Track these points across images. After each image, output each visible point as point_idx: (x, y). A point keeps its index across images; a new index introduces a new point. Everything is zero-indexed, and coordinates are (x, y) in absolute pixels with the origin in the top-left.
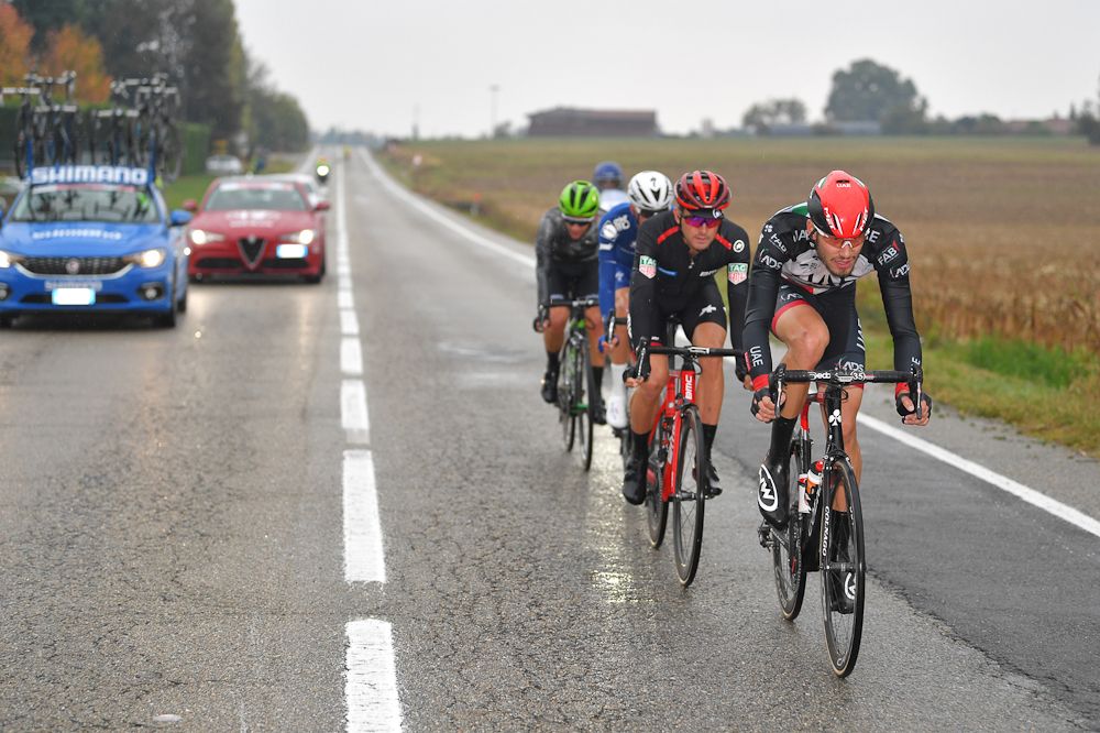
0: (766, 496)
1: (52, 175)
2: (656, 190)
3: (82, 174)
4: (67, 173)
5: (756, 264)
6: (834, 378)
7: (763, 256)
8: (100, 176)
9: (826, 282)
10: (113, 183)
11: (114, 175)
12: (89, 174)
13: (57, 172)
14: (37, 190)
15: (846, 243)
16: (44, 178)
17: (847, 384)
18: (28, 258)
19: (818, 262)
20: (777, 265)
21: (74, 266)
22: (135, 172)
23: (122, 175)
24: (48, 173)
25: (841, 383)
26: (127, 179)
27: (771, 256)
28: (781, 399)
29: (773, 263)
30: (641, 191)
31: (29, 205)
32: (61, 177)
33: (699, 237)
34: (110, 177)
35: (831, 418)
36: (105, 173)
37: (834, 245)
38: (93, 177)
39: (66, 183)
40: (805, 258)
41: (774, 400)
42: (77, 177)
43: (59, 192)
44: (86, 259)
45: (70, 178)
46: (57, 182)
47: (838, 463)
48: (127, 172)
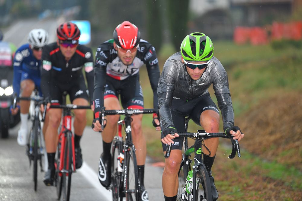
0: (102, 174)
5: (96, 65)
6: (126, 112)
7: (98, 61)
9: (125, 72)
15: (128, 51)
17: (132, 115)
19: (121, 63)
20: (104, 64)
25: (129, 114)
27: (102, 60)
28: (104, 123)
29: (102, 64)
30: (33, 38)
33: (68, 52)
35: (127, 130)
37: (123, 52)
40: (116, 61)
41: (101, 123)
47: (130, 148)
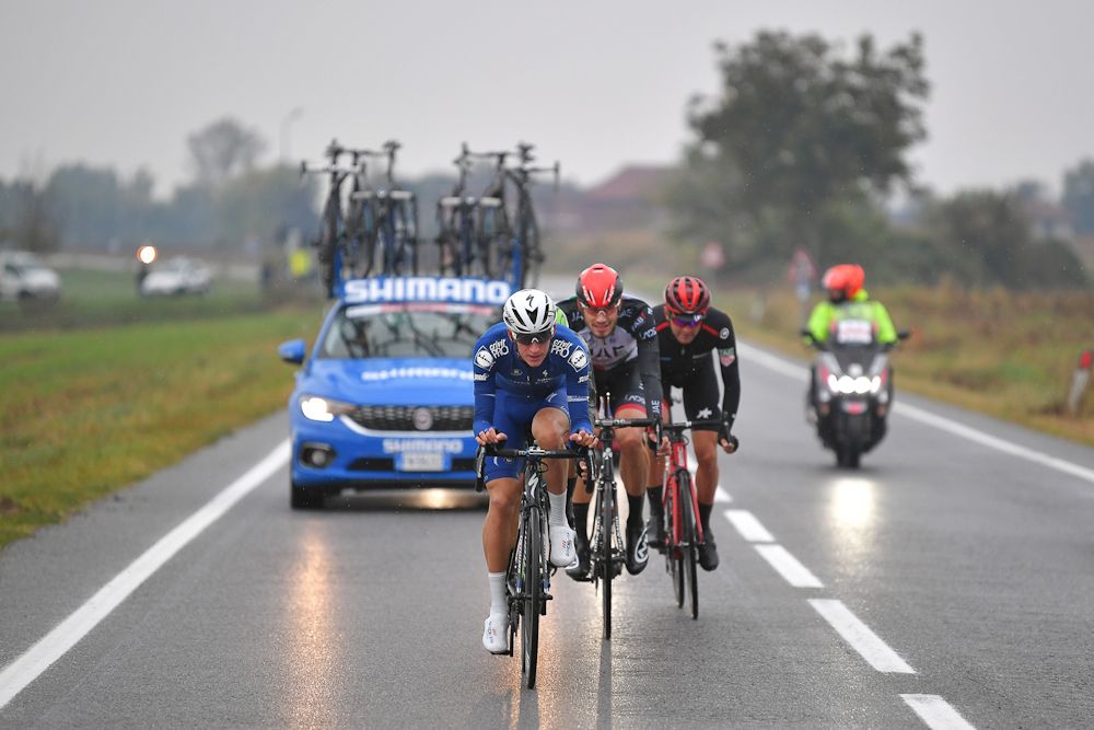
1: (374, 291)
2: (532, 310)
3: (416, 288)
4: (395, 288)
8: (444, 294)
10: (461, 302)
11: (462, 290)
12: (427, 288)
13: (381, 286)
14: (352, 313)
15: (602, 312)
16: (363, 295)
18: (359, 407)
21: (424, 418)
22: (493, 286)
23: (474, 291)
24: (368, 287)
26: (481, 297)
30: (515, 311)
31: (343, 336)
32: (387, 294)
34: (457, 294)
36: (450, 287)
37: (593, 315)
38: (432, 294)
39: (394, 302)
42: (411, 294)
43: (382, 315)
44: (441, 408)
45: (399, 295)
46: (381, 301)
48: (480, 285)
